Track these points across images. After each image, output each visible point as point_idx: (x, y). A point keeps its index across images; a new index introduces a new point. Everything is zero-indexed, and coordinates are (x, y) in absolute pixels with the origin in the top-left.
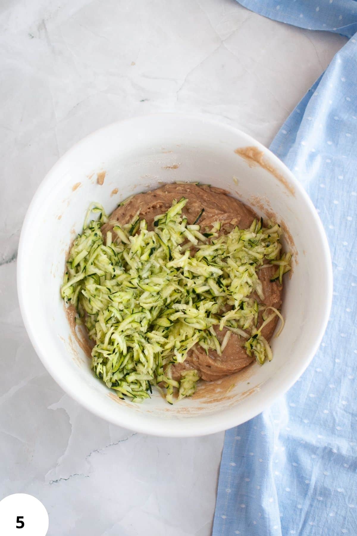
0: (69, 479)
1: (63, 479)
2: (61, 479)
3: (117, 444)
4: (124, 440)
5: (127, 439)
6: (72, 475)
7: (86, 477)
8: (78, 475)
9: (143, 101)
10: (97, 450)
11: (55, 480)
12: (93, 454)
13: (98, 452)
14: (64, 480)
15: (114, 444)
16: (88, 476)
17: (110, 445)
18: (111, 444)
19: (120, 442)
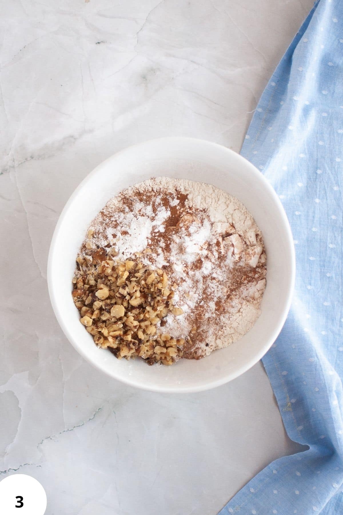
0: (18, 469)
1: (12, 469)
2: (10, 469)
3: (72, 430)
4: (79, 426)
5: (83, 425)
6: (22, 465)
7: (37, 466)
8: (29, 464)
9: (99, 43)
10: (49, 437)
11: (3, 471)
12: (45, 441)
13: (51, 439)
14: (14, 471)
15: (68, 430)
16: (40, 466)
17: (64, 431)
18: (66, 430)
19: (75, 428)
